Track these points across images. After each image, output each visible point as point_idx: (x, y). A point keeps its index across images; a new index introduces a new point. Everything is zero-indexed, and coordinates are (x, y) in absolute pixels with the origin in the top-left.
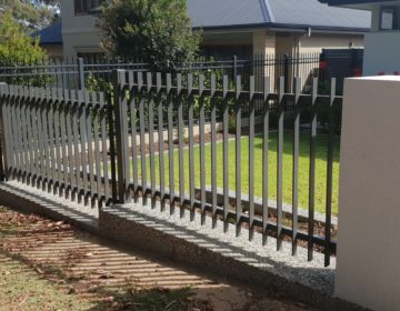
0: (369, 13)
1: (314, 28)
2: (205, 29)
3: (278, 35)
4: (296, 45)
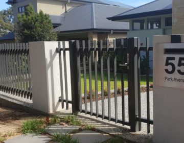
0: (128, 23)
1: (113, 30)
2: (61, 32)
3: (98, 33)
4: (107, 37)
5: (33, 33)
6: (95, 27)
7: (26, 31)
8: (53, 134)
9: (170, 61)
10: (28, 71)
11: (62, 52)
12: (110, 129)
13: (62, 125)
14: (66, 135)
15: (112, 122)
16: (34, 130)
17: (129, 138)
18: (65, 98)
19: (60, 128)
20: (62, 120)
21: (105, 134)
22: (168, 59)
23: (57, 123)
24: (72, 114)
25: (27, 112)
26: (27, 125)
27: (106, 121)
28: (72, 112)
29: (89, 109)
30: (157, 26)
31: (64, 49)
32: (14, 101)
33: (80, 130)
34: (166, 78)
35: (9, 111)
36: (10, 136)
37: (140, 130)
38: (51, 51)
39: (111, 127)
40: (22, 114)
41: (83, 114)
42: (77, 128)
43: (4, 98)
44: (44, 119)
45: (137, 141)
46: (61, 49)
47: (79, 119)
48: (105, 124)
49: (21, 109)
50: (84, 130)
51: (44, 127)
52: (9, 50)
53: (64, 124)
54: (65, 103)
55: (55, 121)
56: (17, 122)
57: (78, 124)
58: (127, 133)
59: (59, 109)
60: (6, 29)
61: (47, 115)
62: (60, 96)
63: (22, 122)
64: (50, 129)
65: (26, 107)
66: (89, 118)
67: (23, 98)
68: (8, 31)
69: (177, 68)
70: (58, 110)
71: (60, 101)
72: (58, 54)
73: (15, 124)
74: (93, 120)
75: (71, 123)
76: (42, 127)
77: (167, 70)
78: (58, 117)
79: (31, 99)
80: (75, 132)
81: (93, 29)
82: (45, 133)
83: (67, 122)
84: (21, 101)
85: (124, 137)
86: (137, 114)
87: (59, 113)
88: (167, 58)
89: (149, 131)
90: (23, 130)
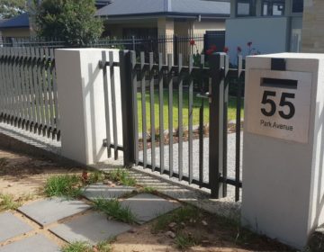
1: (203, 15)
2: (110, 16)
3: (176, 20)
4: (191, 28)
5: (61, 20)
6: (170, 10)
7: (49, 17)
8: (92, 198)
9: (269, 97)
10: (53, 87)
11: (108, 68)
12: (180, 193)
13: (107, 184)
14: (112, 201)
15: (184, 182)
16: (64, 191)
17: (207, 207)
18: (112, 141)
19: (104, 190)
20: (108, 177)
21: (171, 201)
22: (266, 94)
23: (100, 181)
24: (124, 167)
25: (52, 162)
26: (53, 184)
27: (175, 180)
28: (123, 164)
29: (149, 160)
30: (279, 9)
31: (111, 64)
32: (32, 143)
33: (134, 193)
34: (262, 122)
35: (24, 159)
36: (27, 200)
37: (224, 195)
38: (90, 66)
39: (182, 190)
40: (45, 163)
41: (140, 168)
42: (130, 189)
43: (16, 137)
44: (79, 174)
45: (219, 213)
46: (107, 64)
47: (134, 176)
48: (174, 184)
49: (43, 156)
50: (140, 193)
51: (80, 187)
52: (22, 58)
53: (110, 182)
54: (113, 150)
55: (97, 178)
56: (36, 177)
57: (132, 183)
58: (206, 200)
59: (104, 158)
60: (12, 5)
61: (84, 167)
62: (105, 138)
63: (46, 177)
64: (88, 190)
65: (51, 152)
66: (150, 175)
67: (46, 137)
68: (17, 10)
69: (279, 108)
70: (101, 160)
71: (105, 145)
72: (102, 71)
73: (33, 181)
74: (155, 177)
75: (121, 182)
76: (76, 187)
77: (263, 111)
78: (100, 172)
79: (58, 140)
80: (126, 196)
81: (166, 13)
82: (81, 197)
83: (115, 181)
84: (43, 143)
85: (200, 206)
86: (221, 172)
87: (102, 164)
88: (265, 92)
89: (237, 198)
90: (47, 192)
